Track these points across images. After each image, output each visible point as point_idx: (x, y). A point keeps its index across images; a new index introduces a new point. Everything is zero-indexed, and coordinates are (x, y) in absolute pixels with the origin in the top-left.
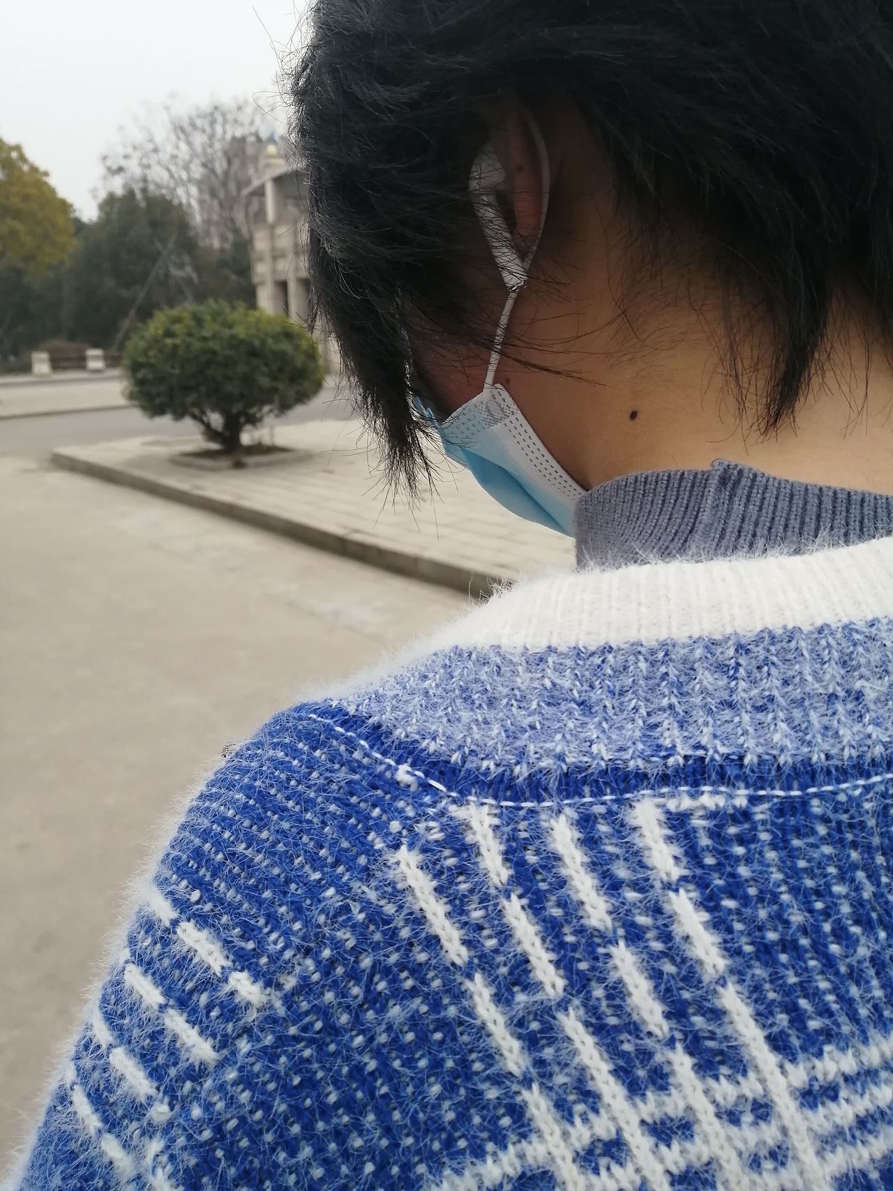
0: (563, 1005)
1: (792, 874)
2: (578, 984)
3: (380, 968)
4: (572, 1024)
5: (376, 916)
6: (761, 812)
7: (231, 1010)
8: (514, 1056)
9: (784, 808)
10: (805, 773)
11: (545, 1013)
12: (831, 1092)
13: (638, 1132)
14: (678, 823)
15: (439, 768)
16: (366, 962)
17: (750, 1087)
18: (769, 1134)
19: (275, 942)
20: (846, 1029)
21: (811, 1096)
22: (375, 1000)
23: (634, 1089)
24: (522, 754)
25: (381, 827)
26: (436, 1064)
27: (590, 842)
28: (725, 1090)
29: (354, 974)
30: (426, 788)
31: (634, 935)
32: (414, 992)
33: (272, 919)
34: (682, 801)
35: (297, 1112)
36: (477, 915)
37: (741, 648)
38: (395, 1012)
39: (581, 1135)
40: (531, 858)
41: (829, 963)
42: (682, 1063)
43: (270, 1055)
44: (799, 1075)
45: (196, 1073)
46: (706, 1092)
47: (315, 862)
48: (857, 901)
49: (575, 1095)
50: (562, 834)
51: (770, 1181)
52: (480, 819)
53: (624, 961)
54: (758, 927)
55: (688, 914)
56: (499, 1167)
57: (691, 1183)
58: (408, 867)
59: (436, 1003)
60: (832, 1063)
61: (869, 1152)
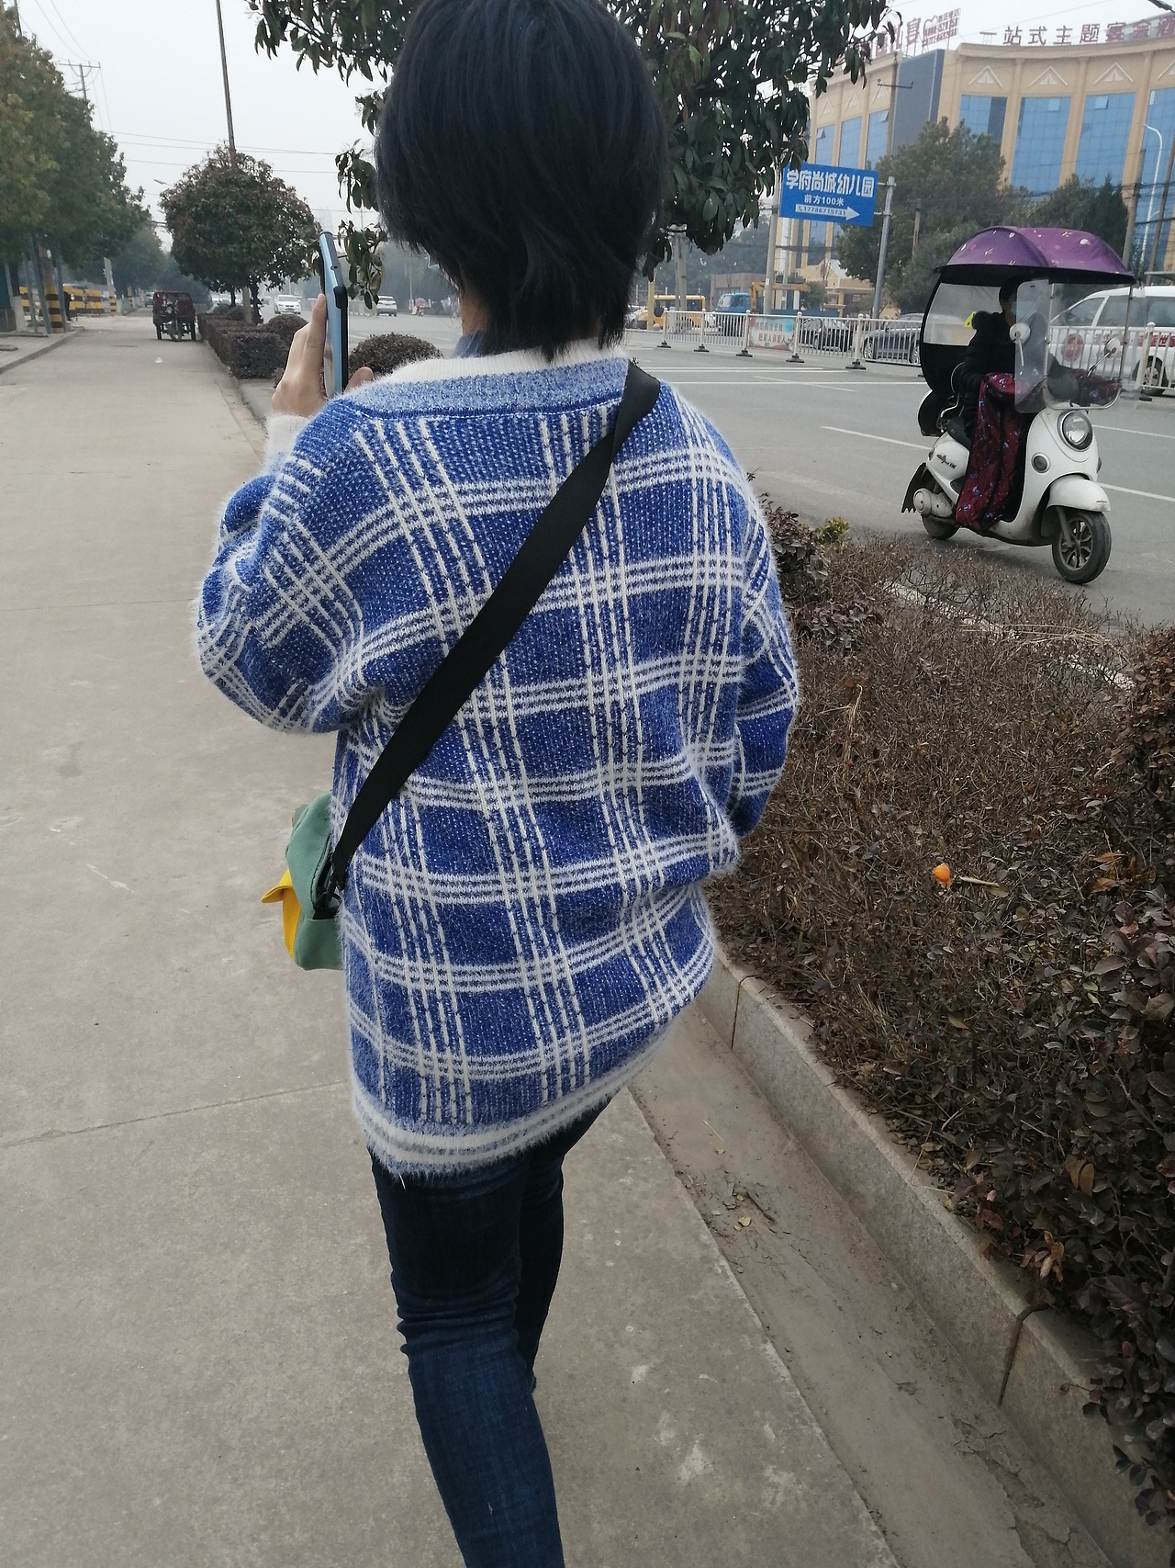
0: (398, 470)
1: (461, 438)
2: (402, 464)
3: (352, 464)
4: (400, 474)
5: (350, 450)
6: (453, 422)
7: (313, 477)
8: (385, 483)
9: (459, 421)
10: (465, 412)
11: (391, 471)
12: (465, 493)
13: (415, 500)
14: (430, 424)
15: (368, 411)
16: (348, 462)
17: (444, 489)
18: (449, 502)
19: (324, 459)
20: (473, 478)
21: (461, 493)
22: (350, 472)
23: (414, 489)
24: (391, 408)
25: (351, 426)
26: (367, 487)
27: (407, 428)
28: (437, 490)
29: (345, 466)
30: (364, 416)
31: (417, 452)
32: (361, 469)
33: (323, 454)
34: (432, 419)
35: (332, 502)
36: (377, 448)
37: (453, 382)
38: (356, 474)
39: (401, 501)
40: (391, 433)
41: (469, 461)
42: (427, 483)
43: (324, 488)
44: (457, 487)
45: (305, 495)
46: (433, 491)
47: (334, 437)
48: (479, 446)
49: (399, 491)
50: (400, 427)
51: (449, 515)
52: (378, 424)
53: (414, 457)
54: (449, 449)
55: (430, 446)
56: (381, 511)
57: (427, 513)
58: (358, 436)
59: (366, 471)
60: (466, 486)
61: (476, 511)
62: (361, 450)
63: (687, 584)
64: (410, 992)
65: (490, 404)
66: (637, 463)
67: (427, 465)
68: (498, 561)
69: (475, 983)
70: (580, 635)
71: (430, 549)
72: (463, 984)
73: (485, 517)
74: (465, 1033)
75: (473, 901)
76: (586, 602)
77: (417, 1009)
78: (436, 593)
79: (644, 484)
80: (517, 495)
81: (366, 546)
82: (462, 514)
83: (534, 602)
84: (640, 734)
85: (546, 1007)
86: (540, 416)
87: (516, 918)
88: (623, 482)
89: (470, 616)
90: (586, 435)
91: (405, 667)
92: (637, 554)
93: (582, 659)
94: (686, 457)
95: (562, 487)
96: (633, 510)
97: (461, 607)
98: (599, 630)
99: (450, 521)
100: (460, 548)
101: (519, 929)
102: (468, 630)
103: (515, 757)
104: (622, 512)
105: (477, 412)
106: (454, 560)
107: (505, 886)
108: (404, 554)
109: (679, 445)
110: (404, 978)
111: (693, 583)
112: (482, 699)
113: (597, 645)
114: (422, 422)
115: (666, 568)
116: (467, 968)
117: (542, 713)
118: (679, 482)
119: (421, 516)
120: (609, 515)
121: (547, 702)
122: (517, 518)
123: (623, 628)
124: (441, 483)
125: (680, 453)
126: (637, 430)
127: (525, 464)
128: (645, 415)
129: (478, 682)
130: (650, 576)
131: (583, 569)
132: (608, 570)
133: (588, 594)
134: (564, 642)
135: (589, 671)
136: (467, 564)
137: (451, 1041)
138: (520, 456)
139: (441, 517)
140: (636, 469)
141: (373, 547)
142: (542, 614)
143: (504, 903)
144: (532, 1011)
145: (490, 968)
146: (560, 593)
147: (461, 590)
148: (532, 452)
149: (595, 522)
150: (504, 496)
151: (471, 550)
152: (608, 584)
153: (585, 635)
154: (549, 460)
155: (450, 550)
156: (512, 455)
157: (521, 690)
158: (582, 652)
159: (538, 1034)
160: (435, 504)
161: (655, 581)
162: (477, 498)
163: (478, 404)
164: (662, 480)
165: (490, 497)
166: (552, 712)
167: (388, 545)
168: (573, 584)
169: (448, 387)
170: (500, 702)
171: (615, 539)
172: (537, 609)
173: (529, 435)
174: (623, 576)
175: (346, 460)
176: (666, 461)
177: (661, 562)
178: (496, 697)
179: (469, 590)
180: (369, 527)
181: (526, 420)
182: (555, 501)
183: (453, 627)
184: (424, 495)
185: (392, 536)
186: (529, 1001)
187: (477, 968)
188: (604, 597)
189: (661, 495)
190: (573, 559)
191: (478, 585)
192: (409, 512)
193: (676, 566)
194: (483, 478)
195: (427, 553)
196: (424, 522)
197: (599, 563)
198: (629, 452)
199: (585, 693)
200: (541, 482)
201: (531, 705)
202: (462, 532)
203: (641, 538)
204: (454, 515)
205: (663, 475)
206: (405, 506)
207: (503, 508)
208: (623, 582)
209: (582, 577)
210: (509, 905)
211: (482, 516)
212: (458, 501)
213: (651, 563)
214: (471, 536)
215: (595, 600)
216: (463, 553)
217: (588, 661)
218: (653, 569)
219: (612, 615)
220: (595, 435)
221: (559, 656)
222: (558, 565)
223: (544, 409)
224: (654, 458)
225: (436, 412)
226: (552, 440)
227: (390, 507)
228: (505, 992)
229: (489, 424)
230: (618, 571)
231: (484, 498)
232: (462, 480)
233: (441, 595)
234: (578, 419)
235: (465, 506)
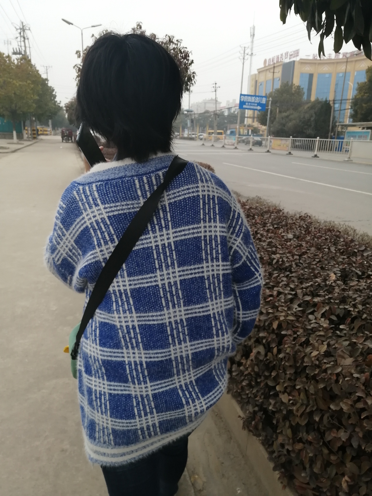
0: (85, 202)
2: (87, 200)
3: (73, 202)
4: (86, 204)
5: (72, 197)
6: (104, 184)
7: (63, 208)
8: (82, 208)
9: (106, 183)
10: (109, 180)
13: (90, 213)
14: (96, 186)
15: (79, 184)
17: (99, 208)
18: (101, 212)
19: (66, 201)
21: (105, 208)
22: (72, 205)
23: (90, 208)
24: (85, 182)
25: (73, 189)
26: (77, 210)
27: (89, 188)
28: (97, 208)
29: (71, 203)
30: (77, 186)
31: (91, 195)
32: (75, 204)
33: (66, 199)
34: (97, 184)
35: (68, 216)
36: (80, 196)
39: (86, 214)
40: (85, 190)
41: (108, 197)
42: (94, 206)
43: (66, 211)
44: (104, 206)
45: (61, 214)
47: (69, 193)
48: (112, 191)
49: (86, 210)
50: (87, 188)
51: (101, 216)
52: (81, 188)
53: (90, 198)
54: (102, 194)
55: (96, 193)
56: (81, 218)
57: (94, 217)
58: (75, 193)
59: (77, 204)
60: (107, 206)
61: (111, 214)
62: (75, 197)
63: (199, 235)
64: (93, 390)
66: (175, 191)
67: (94, 200)
68: (120, 231)
69: (115, 390)
70: (153, 257)
71: (95, 229)
72: (111, 390)
73: (114, 216)
74: (110, 409)
75: (113, 359)
76: (155, 244)
77: (95, 397)
78: (98, 244)
79: (178, 199)
80: (126, 207)
81: (78, 230)
82: (105, 216)
83: (134, 245)
84: (180, 295)
85: (140, 403)
86: (135, 178)
87: (129, 368)
88: (170, 199)
89: (111, 252)
90: (154, 183)
91: (89, 271)
92: (177, 225)
93: (155, 266)
94: (197, 187)
95: (145, 203)
96: (174, 209)
97: (107, 249)
98: (162, 255)
99: (101, 219)
100: (105, 228)
101: (130, 372)
102: (110, 257)
103: (130, 304)
104: (170, 210)
105: (112, 179)
106: (103, 232)
107: (125, 355)
108: (88, 232)
109: (194, 183)
110: (92, 384)
111: (202, 234)
112: (117, 282)
113: (161, 261)
114: (94, 185)
115: (189, 229)
116: (112, 383)
117: (140, 288)
118: (194, 197)
119: (92, 218)
120: (164, 211)
121: (142, 283)
122: (127, 215)
123: (172, 254)
124: (98, 205)
125: (194, 186)
126: (176, 179)
127: (130, 196)
128: (180, 173)
129: (115, 275)
130: (183, 233)
131: (154, 232)
132: (165, 232)
133: (156, 241)
134: (147, 260)
135: (158, 271)
136: (108, 233)
137: (105, 411)
138: (128, 193)
139: (98, 218)
140: (175, 193)
141: (80, 230)
142: (138, 250)
143: (125, 361)
144: (135, 404)
145: (120, 384)
146: (145, 241)
147: (106, 243)
148: (133, 191)
149: (159, 214)
150: (121, 208)
151: (109, 228)
152: (165, 237)
153: (155, 257)
154: (139, 193)
155: (102, 229)
156: (124, 193)
157: (132, 278)
158: (155, 263)
159: (136, 414)
160: (96, 213)
161: (185, 235)
162: (110, 210)
163: (112, 176)
164: (186, 196)
165: (115, 209)
166: (144, 287)
167: (83, 229)
168: (150, 238)
170: (124, 283)
171: (168, 220)
172: (136, 248)
173: (131, 185)
174: (171, 234)
175: (71, 201)
176: (188, 189)
177: (187, 228)
178: (122, 281)
179: (109, 243)
180: (78, 223)
181: (130, 180)
182: (142, 208)
183: (105, 256)
184: (93, 210)
185: (85, 226)
186: (134, 400)
187: (116, 384)
188: (163, 242)
189: (186, 202)
190: (150, 228)
191: (112, 241)
192: (89, 217)
193: (193, 229)
194: (113, 202)
195: (95, 230)
196: (93, 220)
197: (161, 229)
198: (172, 187)
199: (157, 279)
200: (136, 202)
201: (135, 284)
202: (106, 222)
203: (178, 218)
204: (103, 216)
205: (187, 195)
206: (88, 215)
207: (120, 212)
208: (171, 236)
209: (154, 235)
210: (127, 362)
211: (113, 216)
212: (104, 211)
213: (183, 228)
214: (109, 223)
215: (160, 243)
216: (106, 230)
217: (157, 266)
218: (184, 230)
219: (167, 249)
220: (159, 183)
221: (145, 265)
222: (143, 231)
223: (137, 176)
224: (182, 189)
225: (98, 182)
226: (140, 186)
227: (83, 216)
228: (125, 394)
229: (116, 183)
230: (169, 232)
231: (113, 209)
232: (105, 204)
233: (99, 245)
234: (151, 177)
235: (106, 213)
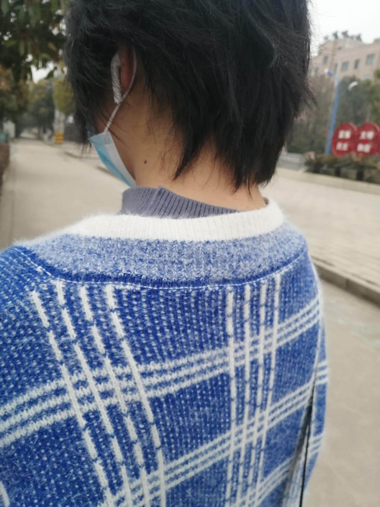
0: (75, 342)
1: (150, 312)
2: (80, 336)
3: (22, 327)
4: (77, 347)
5: (22, 310)
6: (144, 293)
8: (59, 355)
9: (150, 292)
10: (159, 282)
11: (69, 343)
12: (150, 374)
13: (92, 379)
14: (118, 293)
15: (51, 269)
16: (18, 325)
17: (127, 370)
18: (131, 384)
20: (159, 357)
21: (144, 375)
22: (19, 336)
23: (92, 367)
24: (76, 267)
25: (28, 284)
26: (36, 356)
27: (91, 295)
28: (119, 370)
29: (13, 328)
30: (45, 274)
31: (99, 324)
32: (31, 335)
34: (120, 286)
36: (54, 313)
37: (149, 244)
38: (25, 340)
39: (75, 379)
40: (73, 298)
41: (156, 338)
42: (107, 361)
44: (142, 368)
46: (114, 371)
48: (169, 322)
49: (75, 368)
50: (83, 292)
51: (129, 397)
52: (59, 285)
53: (95, 331)
54: (136, 325)
55: (116, 319)
56: (50, 387)
57: (105, 395)
58: (35, 297)
59: (37, 338)
60: (153, 366)
61: (161, 393)
62: (35, 313)
65: (185, 276)
67: (110, 341)
71: (105, 435)
73: (168, 396)
76: (236, 448)
78: (110, 483)
79: (293, 336)
80: (198, 368)
81: (24, 423)
82: (143, 396)
86: (229, 287)
88: (281, 338)
89: (141, 498)
90: (263, 300)
92: (280, 394)
96: (283, 360)
98: (241, 467)
99: (129, 404)
100: (138, 431)
105: (173, 284)
106: (130, 443)
108: (73, 440)
114: (109, 288)
118: (313, 327)
119: (97, 398)
120: (267, 368)
122: (196, 391)
123: (259, 458)
124: (124, 362)
127: (209, 336)
130: (284, 408)
131: (240, 421)
132: (257, 416)
133: (238, 442)
136: (143, 446)
138: (205, 329)
139: (120, 400)
141: (34, 427)
147: (135, 473)
150: (186, 372)
151: (148, 431)
152: (255, 427)
155: (126, 433)
160: (114, 384)
161: (285, 411)
162: (161, 379)
163: (174, 275)
164: (305, 329)
165: (174, 376)
167: (54, 426)
168: (229, 438)
169: (142, 249)
171: (268, 388)
173: (216, 307)
174: (267, 416)
175: (15, 321)
177: (292, 395)
179: (142, 471)
180: (32, 402)
181: (217, 293)
184: (104, 374)
185: (61, 416)
188: (250, 440)
189: (302, 341)
191: (151, 464)
192: (83, 392)
193: (300, 394)
194: (170, 355)
195: (101, 439)
196: (101, 405)
197: (252, 413)
200: (220, 351)
202: (142, 414)
203: (284, 381)
204: (135, 397)
205: (306, 325)
206: (81, 384)
207: (184, 384)
208: (266, 421)
209: (237, 429)
211: (164, 396)
212: (140, 383)
213: (286, 398)
214: (151, 418)
215: (243, 445)
216: (140, 436)
218: (286, 402)
219: (253, 452)
223: (233, 281)
224: (302, 313)
225: (126, 278)
226: (235, 309)
227: (61, 383)
229: (182, 298)
230: (264, 413)
231: (168, 377)
232: (147, 360)
234: (259, 287)
235: (148, 388)
